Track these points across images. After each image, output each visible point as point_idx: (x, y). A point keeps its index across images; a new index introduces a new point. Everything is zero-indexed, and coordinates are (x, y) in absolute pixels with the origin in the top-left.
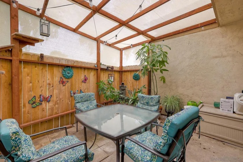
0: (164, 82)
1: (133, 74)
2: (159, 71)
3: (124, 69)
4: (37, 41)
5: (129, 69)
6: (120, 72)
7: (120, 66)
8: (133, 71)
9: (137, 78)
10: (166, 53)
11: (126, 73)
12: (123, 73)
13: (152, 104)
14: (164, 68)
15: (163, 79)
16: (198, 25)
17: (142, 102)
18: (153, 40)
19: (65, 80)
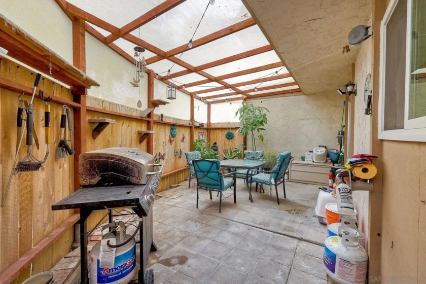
0: (262, 140)
1: (225, 132)
2: (256, 129)
3: (212, 127)
4: (164, 103)
5: (219, 126)
6: (208, 129)
7: (207, 123)
8: (225, 129)
9: (230, 137)
10: (265, 115)
11: (215, 131)
12: (212, 131)
13: (257, 158)
14: (261, 127)
15: (262, 138)
16: (289, 90)
17: (248, 157)
18: (250, 97)
19: (172, 139)
